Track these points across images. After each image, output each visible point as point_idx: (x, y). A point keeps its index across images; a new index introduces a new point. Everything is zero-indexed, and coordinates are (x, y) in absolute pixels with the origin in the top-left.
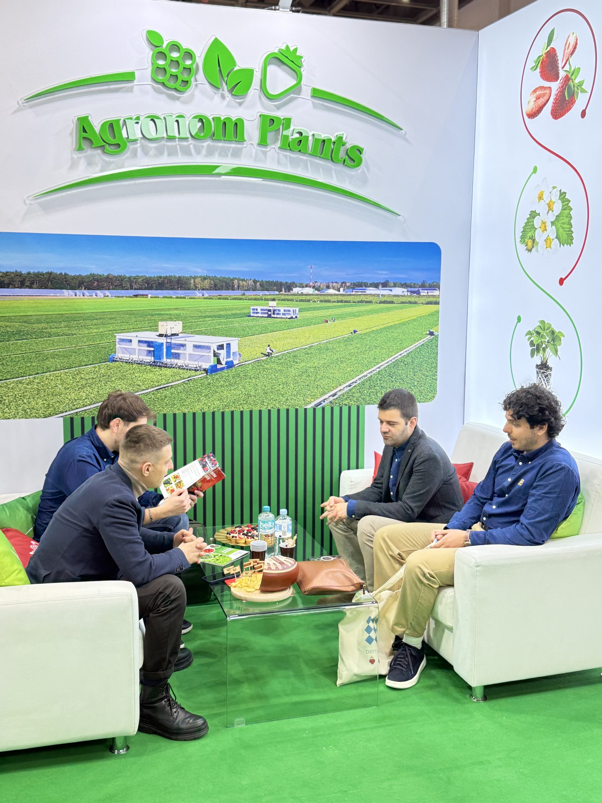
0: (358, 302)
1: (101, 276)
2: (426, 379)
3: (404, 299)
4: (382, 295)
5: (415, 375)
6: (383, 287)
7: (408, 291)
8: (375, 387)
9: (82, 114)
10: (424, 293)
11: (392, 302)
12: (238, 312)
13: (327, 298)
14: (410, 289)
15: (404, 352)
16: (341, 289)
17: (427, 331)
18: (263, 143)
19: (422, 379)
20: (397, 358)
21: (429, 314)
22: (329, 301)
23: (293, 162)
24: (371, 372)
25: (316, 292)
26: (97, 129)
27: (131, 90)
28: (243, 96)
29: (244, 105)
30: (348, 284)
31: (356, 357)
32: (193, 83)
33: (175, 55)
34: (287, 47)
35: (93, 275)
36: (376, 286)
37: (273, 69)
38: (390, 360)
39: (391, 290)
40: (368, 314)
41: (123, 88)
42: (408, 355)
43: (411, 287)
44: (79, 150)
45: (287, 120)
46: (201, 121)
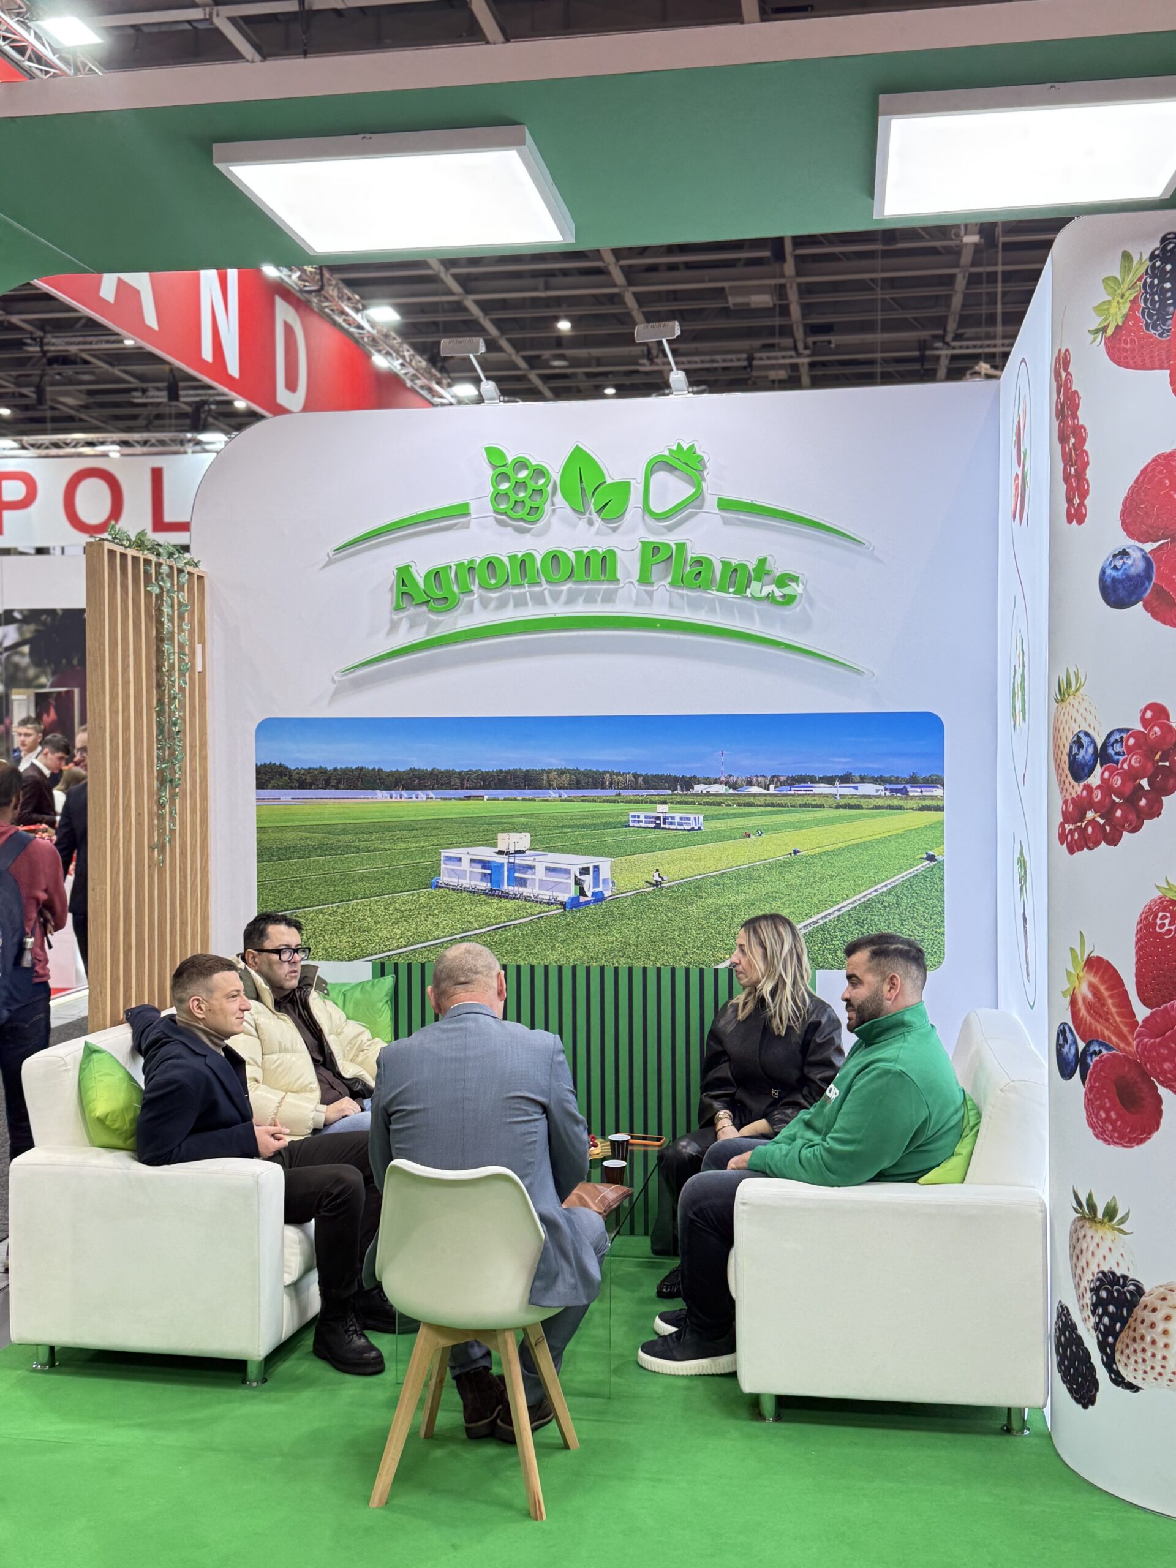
0: (800, 806)
1: (423, 771)
2: (923, 932)
3: (880, 802)
4: (840, 795)
5: (902, 925)
6: (842, 782)
7: (886, 789)
8: (832, 940)
9: (402, 563)
10: (914, 792)
11: (858, 807)
12: (611, 820)
13: (747, 800)
14: (888, 786)
15: (882, 887)
16: (772, 787)
17: (922, 853)
18: (644, 580)
19: (916, 933)
20: (869, 896)
21: (926, 826)
22: (751, 805)
23: (693, 605)
24: (825, 917)
25: (731, 791)
26: (421, 581)
27: (467, 526)
28: (617, 518)
29: (620, 530)
31: (798, 891)
32: (548, 507)
34: (680, 446)
35: (413, 770)
36: (830, 781)
38: (860, 897)
39: (856, 788)
40: (817, 825)
41: (456, 524)
42: (889, 892)
43: (891, 782)
44: (398, 609)
45: (681, 546)
46: (555, 558)
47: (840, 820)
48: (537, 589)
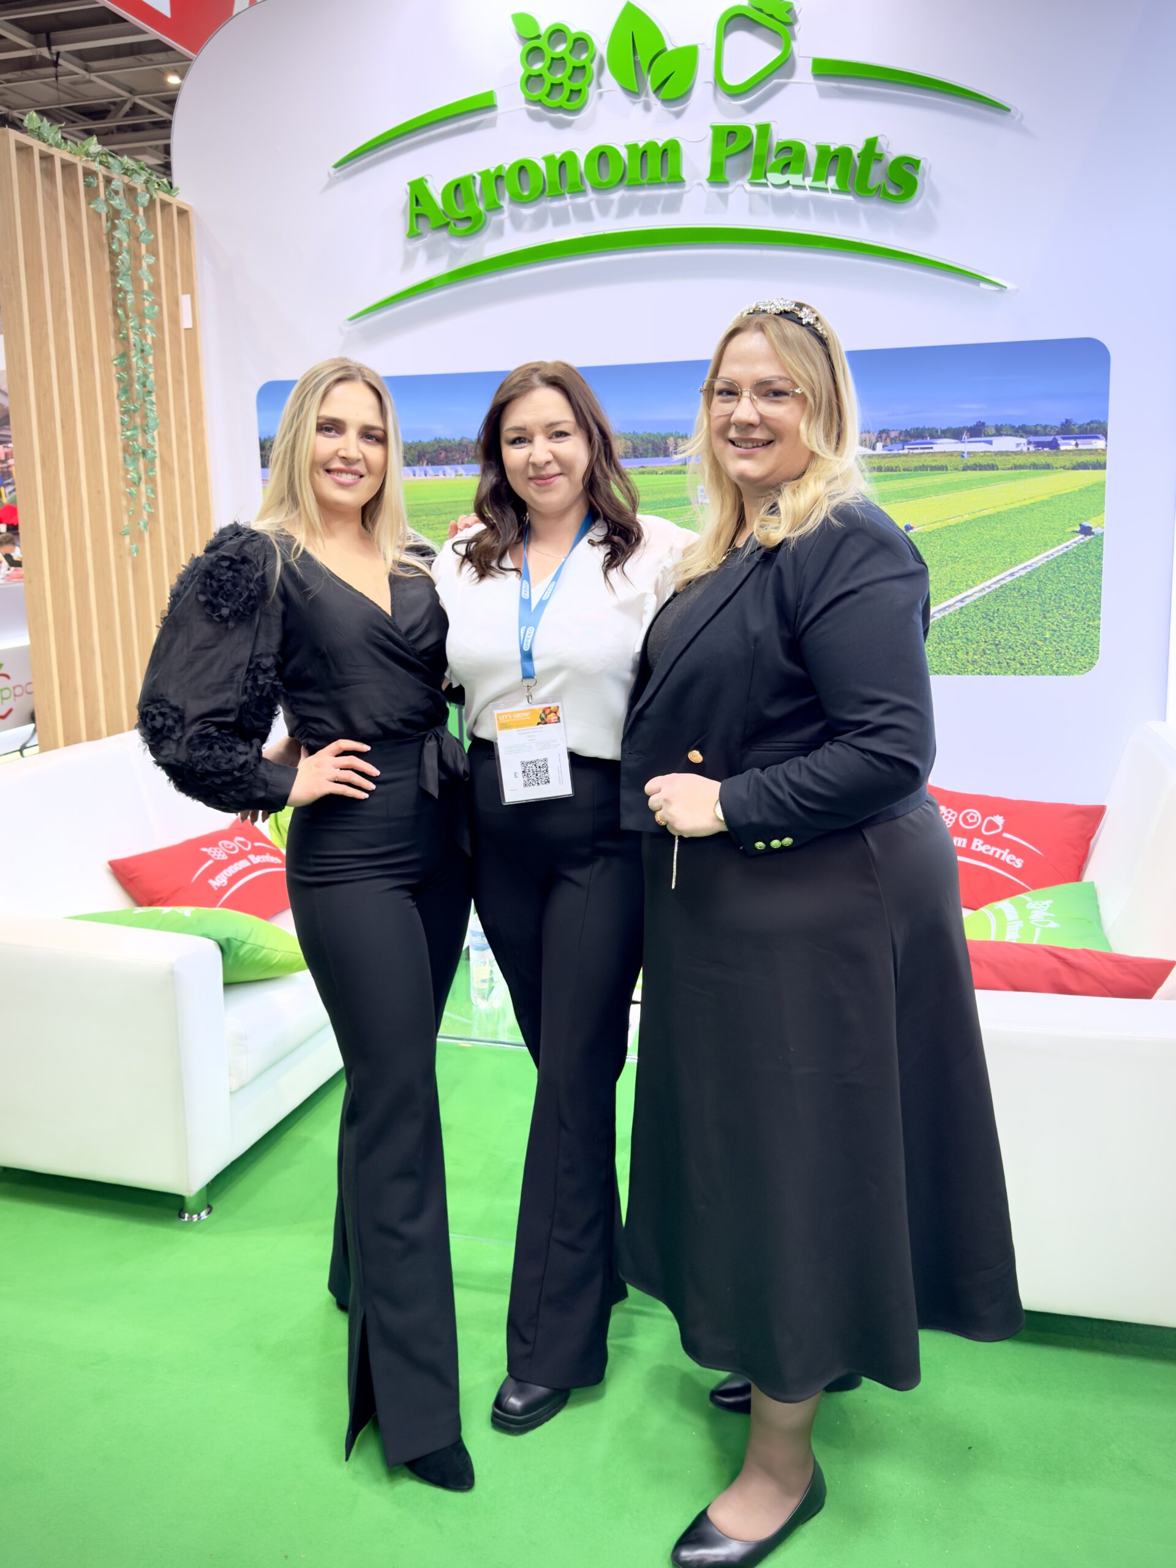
0: (916, 469)
1: (450, 442)
2: (1072, 626)
3: (1021, 460)
4: (969, 453)
5: (1045, 618)
6: (971, 436)
7: (1029, 443)
8: (951, 638)
9: (416, 176)
10: (1067, 445)
11: (992, 467)
12: (675, 496)
14: (1033, 439)
15: (1020, 570)
16: (879, 445)
17: (1074, 525)
18: (718, 178)
19: (1062, 627)
20: (1003, 582)
21: (1080, 491)
24: (944, 609)
26: (438, 198)
27: (492, 123)
30: (893, 434)
32: (592, 92)
33: (561, 49)
35: (438, 441)
36: (956, 434)
37: (740, 38)
38: (990, 584)
39: (990, 443)
40: (937, 494)
41: (482, 121)
42: (1029, 576)
43: (1036, 434)
44: (413, 235)
45: (764, 130)
46: (602, 156)
47: (969, 485)
48: (581, 200)
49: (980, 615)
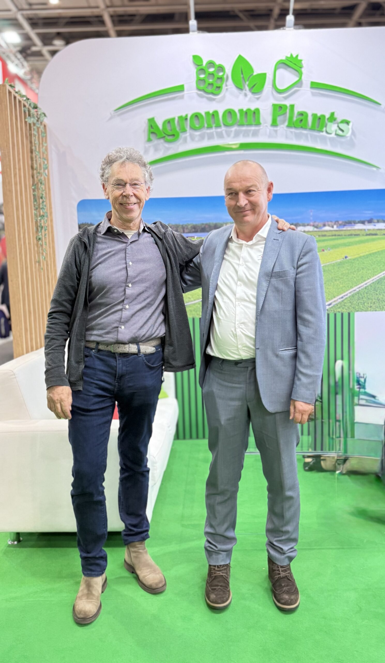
0: (349, 235)
4: (368, 229)
6: (369, 223)
8: (362, 298)
9: (150, 117)
11: (376, 235)
13: (324, 233)
16: (335, 227)
18: (274, 124)
22: (325, 236)
23: (298, 136)
24: (360, 287)
25: (316, 229)
26: (160, 127)
27: (182, 97)
28: (260, 92)
30: (340, 222)
31: (347, 276)
32: (224, 87)
33: (212, 70)
34: (292, 55)
36: (363, 223)
37: (282, 72)
39: (375, 225)
40: (356, 244)
41: (176, 96)
44: (149, 140)
45: (292, 106)
46: (230, 113)
47: (367, 241)
48: (219, 130)
49: (372, 289)
